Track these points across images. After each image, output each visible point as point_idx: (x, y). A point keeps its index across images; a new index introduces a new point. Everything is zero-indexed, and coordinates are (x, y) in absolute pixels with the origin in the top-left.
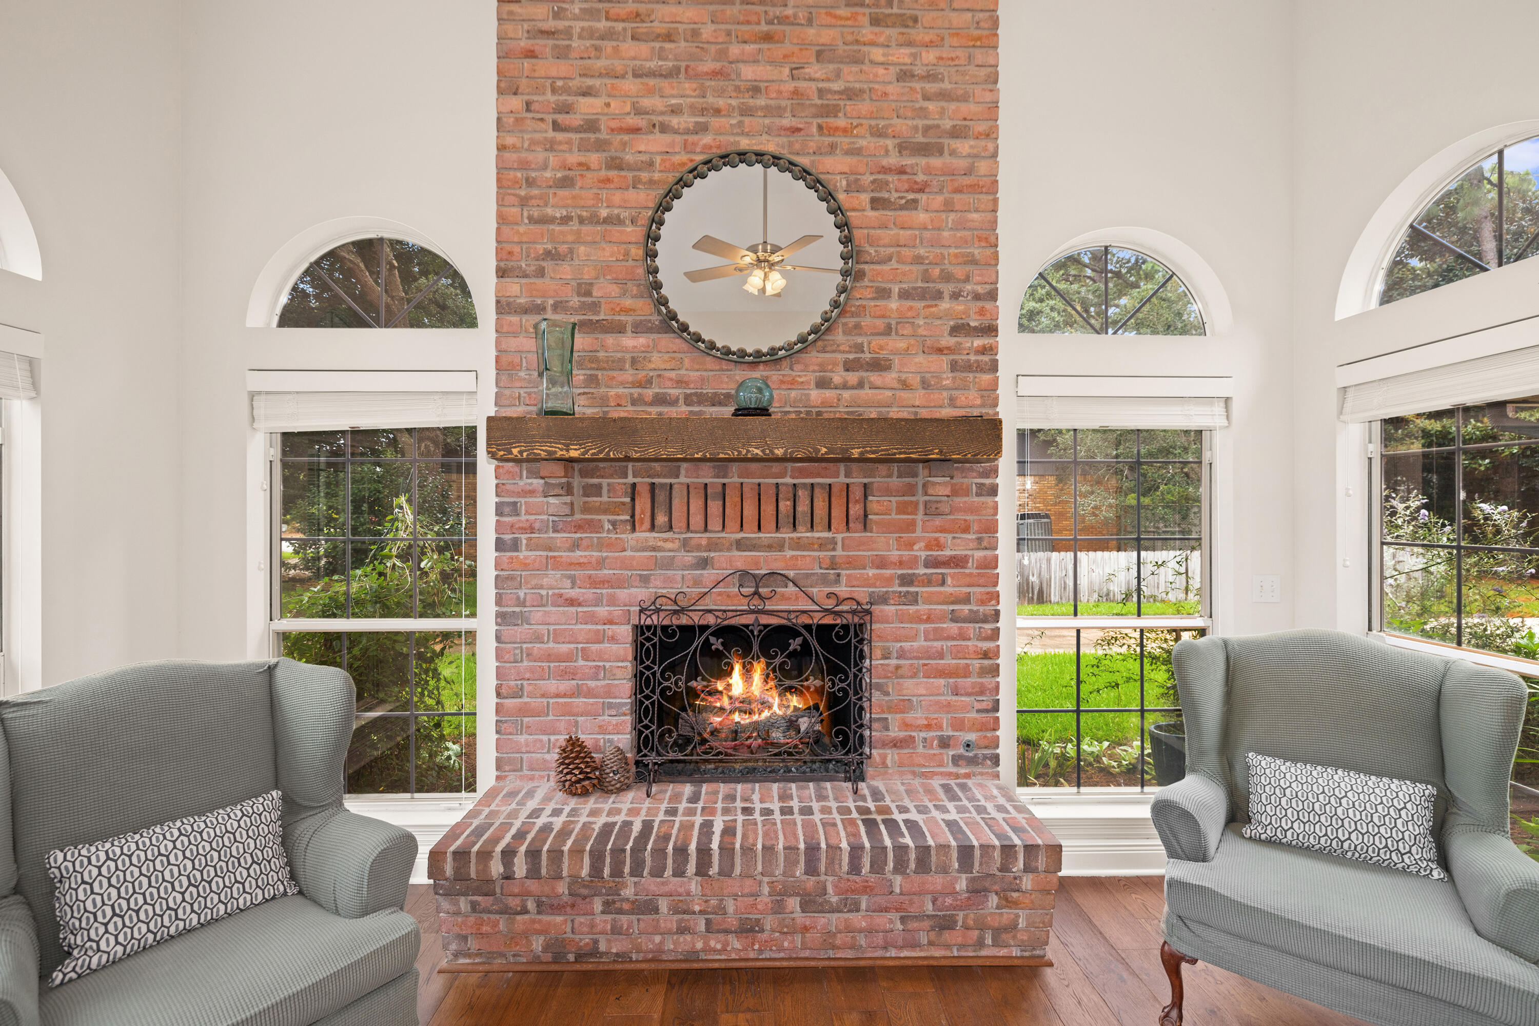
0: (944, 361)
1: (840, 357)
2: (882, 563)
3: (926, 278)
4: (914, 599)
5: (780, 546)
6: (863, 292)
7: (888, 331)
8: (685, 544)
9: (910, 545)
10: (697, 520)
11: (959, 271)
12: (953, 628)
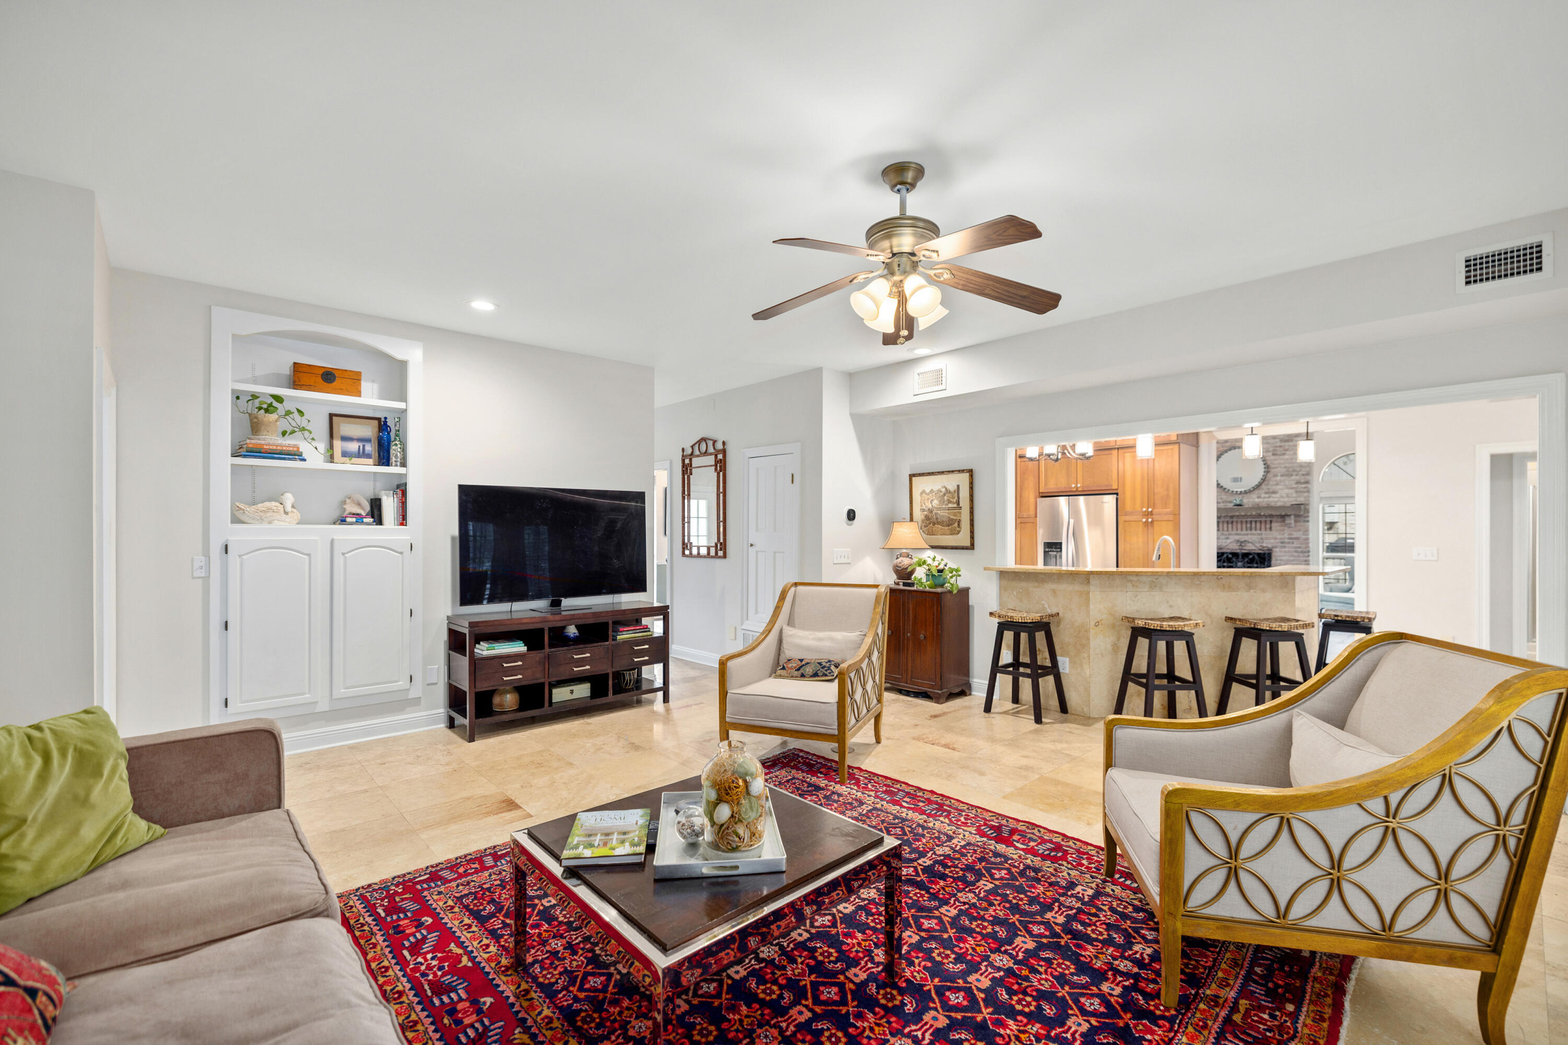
0: (1293, 491)
1: (1263, 491)
2: (1276, 539)
3: (1288, 471)
4: (1284, 547)
5: (1247, 534)
6: (1269, 475)
7: (1277, 484)
8: (1222, 534)
9: (1283, 534)
10: (1225, 529)
11: (1298, 469)
12: (1296, 554)
